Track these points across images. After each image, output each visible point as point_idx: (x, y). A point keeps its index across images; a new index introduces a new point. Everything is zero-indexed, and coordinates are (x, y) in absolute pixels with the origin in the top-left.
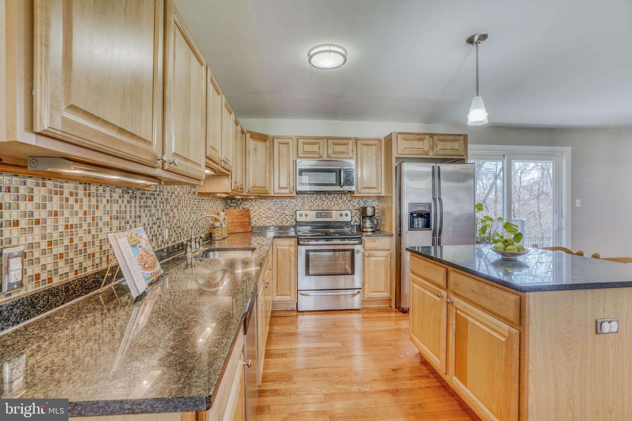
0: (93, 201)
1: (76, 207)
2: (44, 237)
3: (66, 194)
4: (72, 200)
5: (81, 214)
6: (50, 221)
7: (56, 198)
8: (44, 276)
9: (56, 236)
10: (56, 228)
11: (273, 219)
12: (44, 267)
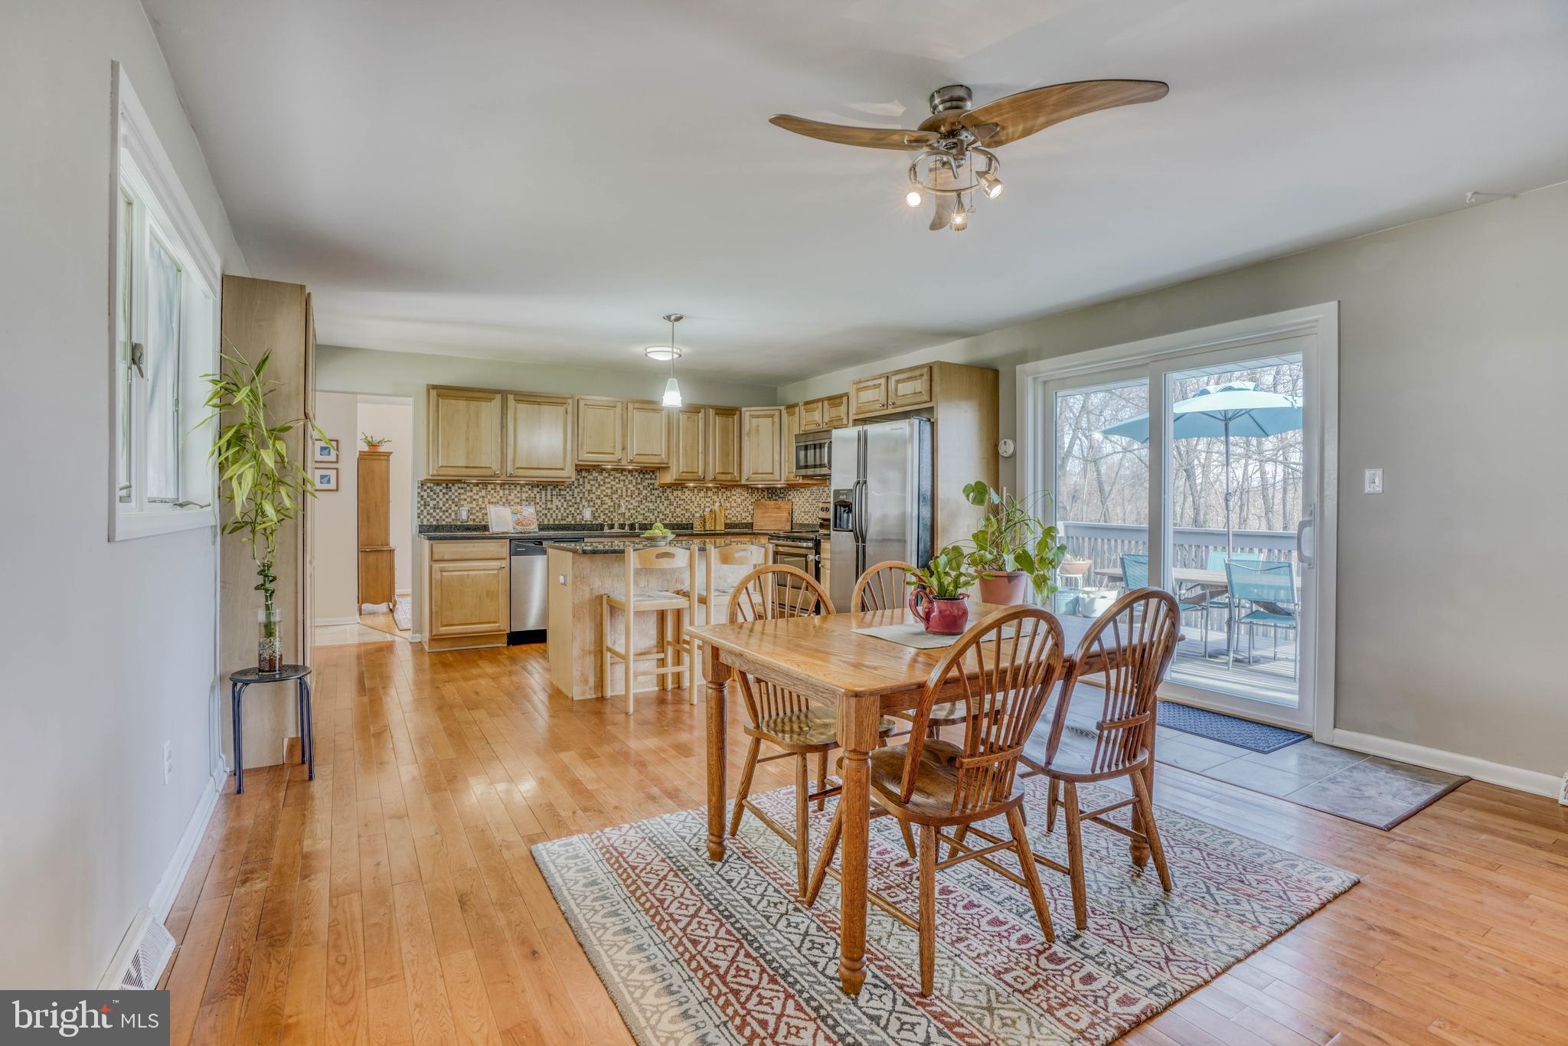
0: (507, 492)
1: (495, 494)
2: (477, 505)
3: (489, 489)
4: (492, 492)
5: (498, 497)
6: (480, 500)
7: (483, 491)
8: (477, 520)
9: (483, 506)
10: (483, 502)
11: (810, 514)
12: (477, 517)
